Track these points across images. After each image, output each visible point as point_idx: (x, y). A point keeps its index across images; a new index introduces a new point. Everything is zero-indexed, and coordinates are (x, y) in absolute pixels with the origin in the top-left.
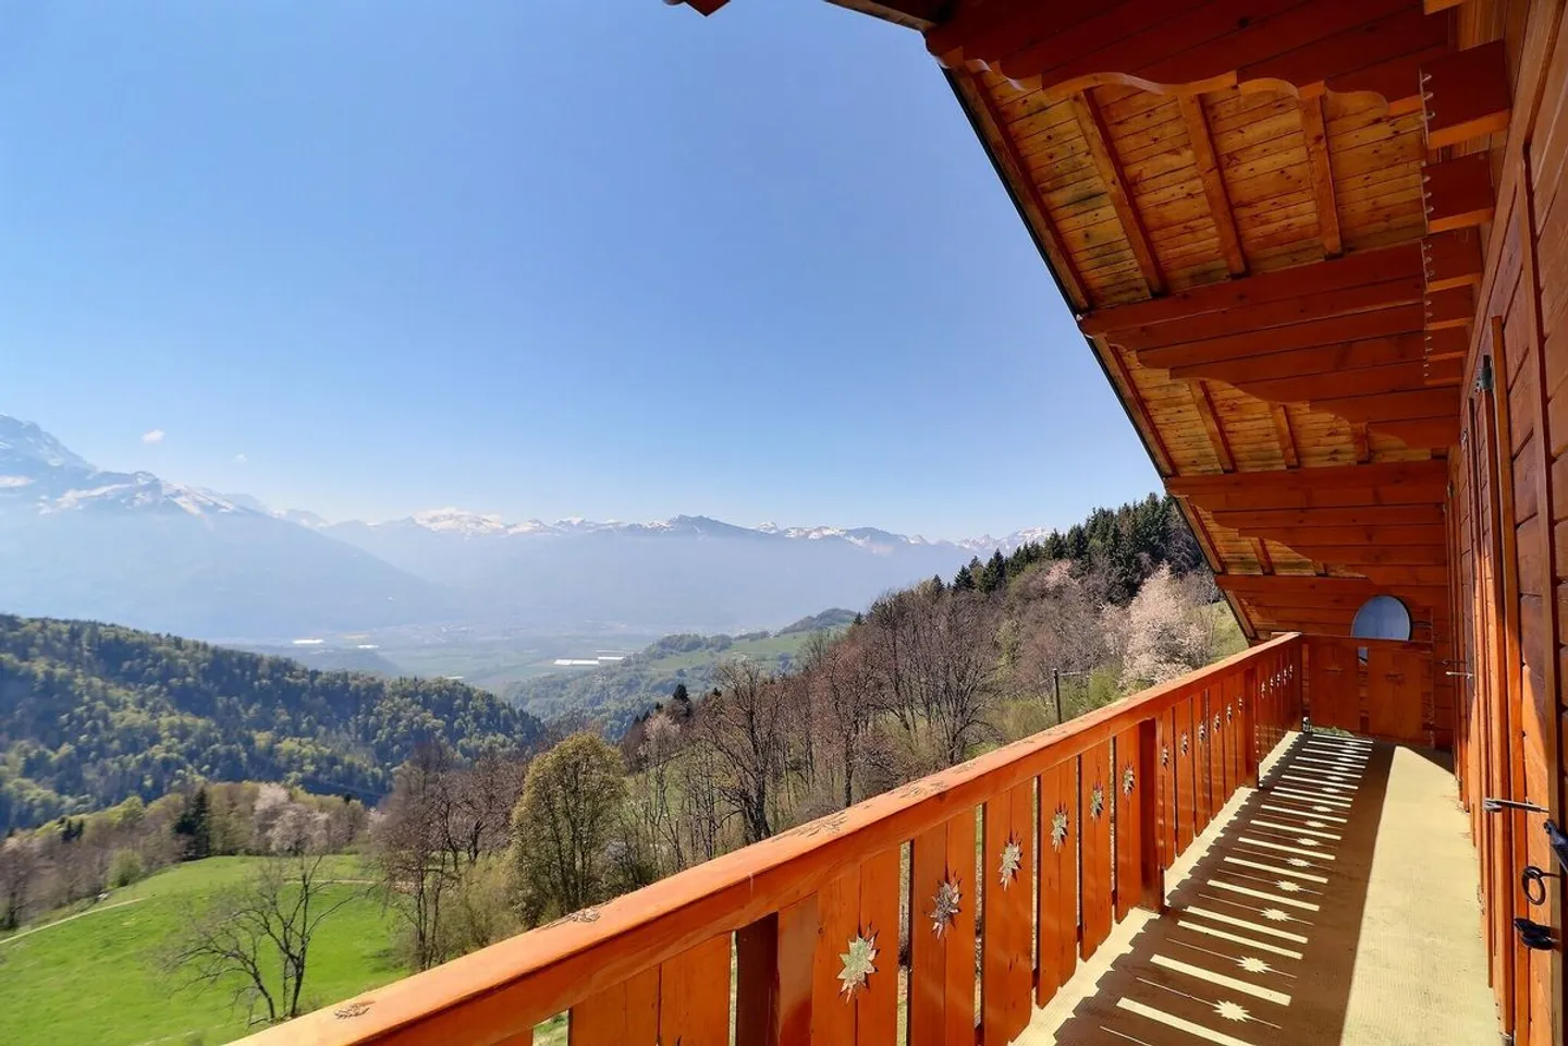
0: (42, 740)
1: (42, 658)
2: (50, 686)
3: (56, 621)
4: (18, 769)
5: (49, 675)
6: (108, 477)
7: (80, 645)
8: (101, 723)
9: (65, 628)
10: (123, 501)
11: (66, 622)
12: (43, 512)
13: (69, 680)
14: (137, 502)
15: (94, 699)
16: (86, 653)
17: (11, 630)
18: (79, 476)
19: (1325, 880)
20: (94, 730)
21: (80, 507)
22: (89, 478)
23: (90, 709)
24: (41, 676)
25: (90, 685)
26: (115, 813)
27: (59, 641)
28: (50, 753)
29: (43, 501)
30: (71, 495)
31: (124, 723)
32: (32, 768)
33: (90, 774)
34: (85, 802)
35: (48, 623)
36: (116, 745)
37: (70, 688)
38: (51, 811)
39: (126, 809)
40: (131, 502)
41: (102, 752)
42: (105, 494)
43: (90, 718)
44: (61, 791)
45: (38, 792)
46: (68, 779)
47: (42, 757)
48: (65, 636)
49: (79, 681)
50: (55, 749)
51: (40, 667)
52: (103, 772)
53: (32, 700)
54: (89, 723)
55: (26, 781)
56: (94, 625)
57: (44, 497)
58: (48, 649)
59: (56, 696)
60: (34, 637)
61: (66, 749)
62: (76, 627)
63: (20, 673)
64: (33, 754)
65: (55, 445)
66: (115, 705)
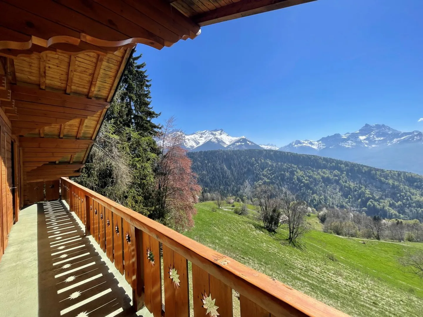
0: (393, 199)
1: (391, 180)
2: (394, 187)
3: (394, 171)
4: (388, 205)
5: (393, 184)
6: (405, 134)
7: (401, 177)
8: (409, 198)
9: (396, 172)
10: (410, 140)
11: (397, 171)
12: (389, 145)
13: (399, 186)
14: (415, 139)
15: (407, 191)
16: (403, 180)
17: (383, 173)
18: (397, 135)
20: (407, 200)
21: (398, 142)
22: (400, 135)
23: (406, 194)
24: (391, 184)
25: (405, 188)
26: (411, 222)
27: (395, 176)
28: (395, 203)
29: (388, 142)
30: (395, 140)
31: (416, 199)
32: (391, 205)
33: (407, 210)
34: (406, 217)
35: (392, 171)
36: (414, 205)
37: (399, 188)
38: (397, 217)
39: (414, 222)
40: (413, 139)
41: (410, 206)
42: (404, 138)
43: (406, 196)
44: (399, 213)
45: (393, 211)
46: (401, 210)
47: (393, 204)
48: (397, 175)
49: (402, 186)
50: (397, 202)
51: (391, 182)
52: (411, 211)
53: (389, 189)
54: (405, 198)
55: (390, 208)
56: (405, 173)
57: (388, 141)
58: (392, 178)
59: (396, 189)
60: (388, 175)
61: (400, 203)
62: (399, 173)
63: (386, 183)
64: (391, 202)
65: (389, 129)
66: (413, 194)
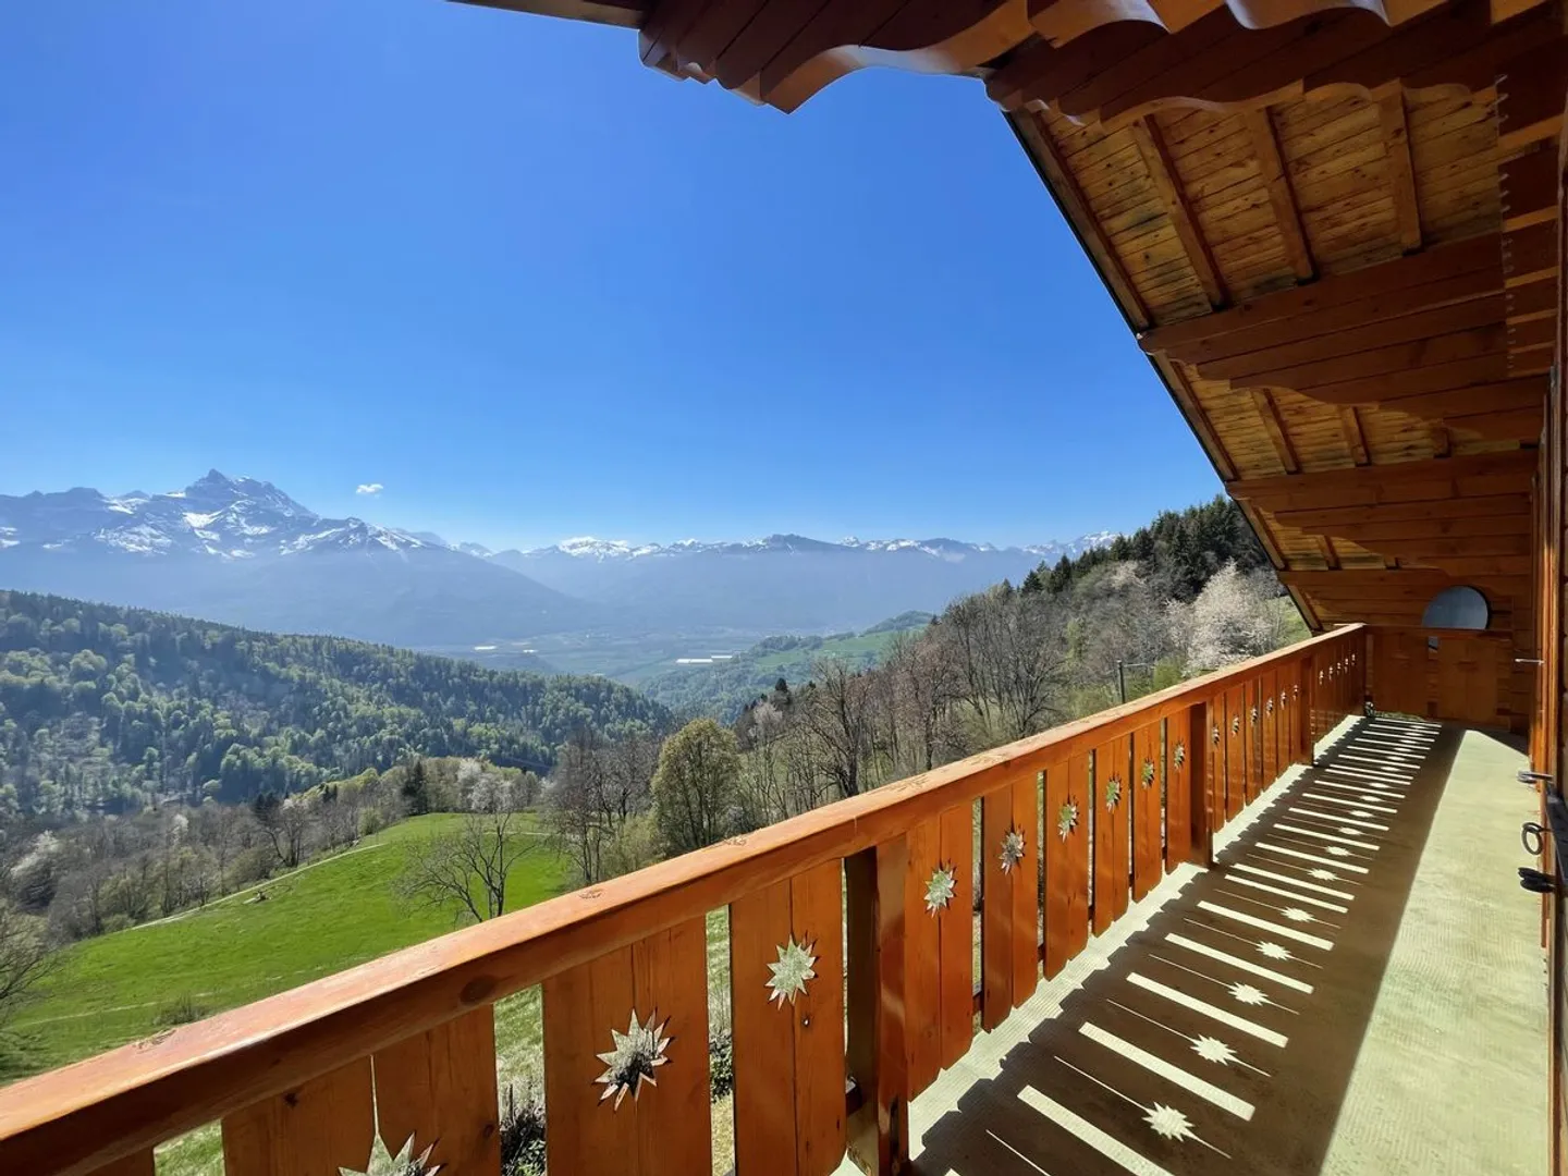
0: (303, 726)
1: (296, 666)
2: (303, 687)
3: (302, 637)
4: (287, 748)
5: (302, 678)
6: (329, 524)
7: (321, 654)
8: (342, 714)
9: (309, 642)
10: (341, 541)
11: (310, 637)
12: (284, 553)
13: (316, 681)
14: (350, 542)
15: (336, 695)
16: (326, 661)
17: (271, 644)
18: (307, 523)
19: (1376, 848)
20: (338, 718)
21: (310, 548)
22: (315, 524)
23: (333, 703)
24: (296, 679)
25: (331, 686)
26: (359, 780)
27: (307, 651)
28: (308, 736)
29: (283, 544)
30: (302, 540)
31: (358, 713)
32: (297, 748)
33: (338, 752)
34: (336, 772)
35: (297, 638)
36: (354, 728)
37: (318, 687)
38: (313, 780)
39: (366, 777)
40: (346, 542)
41: (346, 736)
42: (327, 536)
43: (334, 710)
44: (318, 764)
45: (303, 765)
46: (323, 756)
47: (303, 740)
48: (310, 649)
49: (324, 681)
50: (312, 733)
51: (294, 672)
52: (347, 750)
53: (292, 697)
54: (333, 714)
55: (294, 758)
56: (330, 639)
57: (283, 541)
58: (299, 658)
59: (309, 693)
60: (288, 650)
61: (319, 733)
62: (317, 641)
63: (282, 677)
64: (296, 737)
65: (287, 501)
66: (351, 700)
